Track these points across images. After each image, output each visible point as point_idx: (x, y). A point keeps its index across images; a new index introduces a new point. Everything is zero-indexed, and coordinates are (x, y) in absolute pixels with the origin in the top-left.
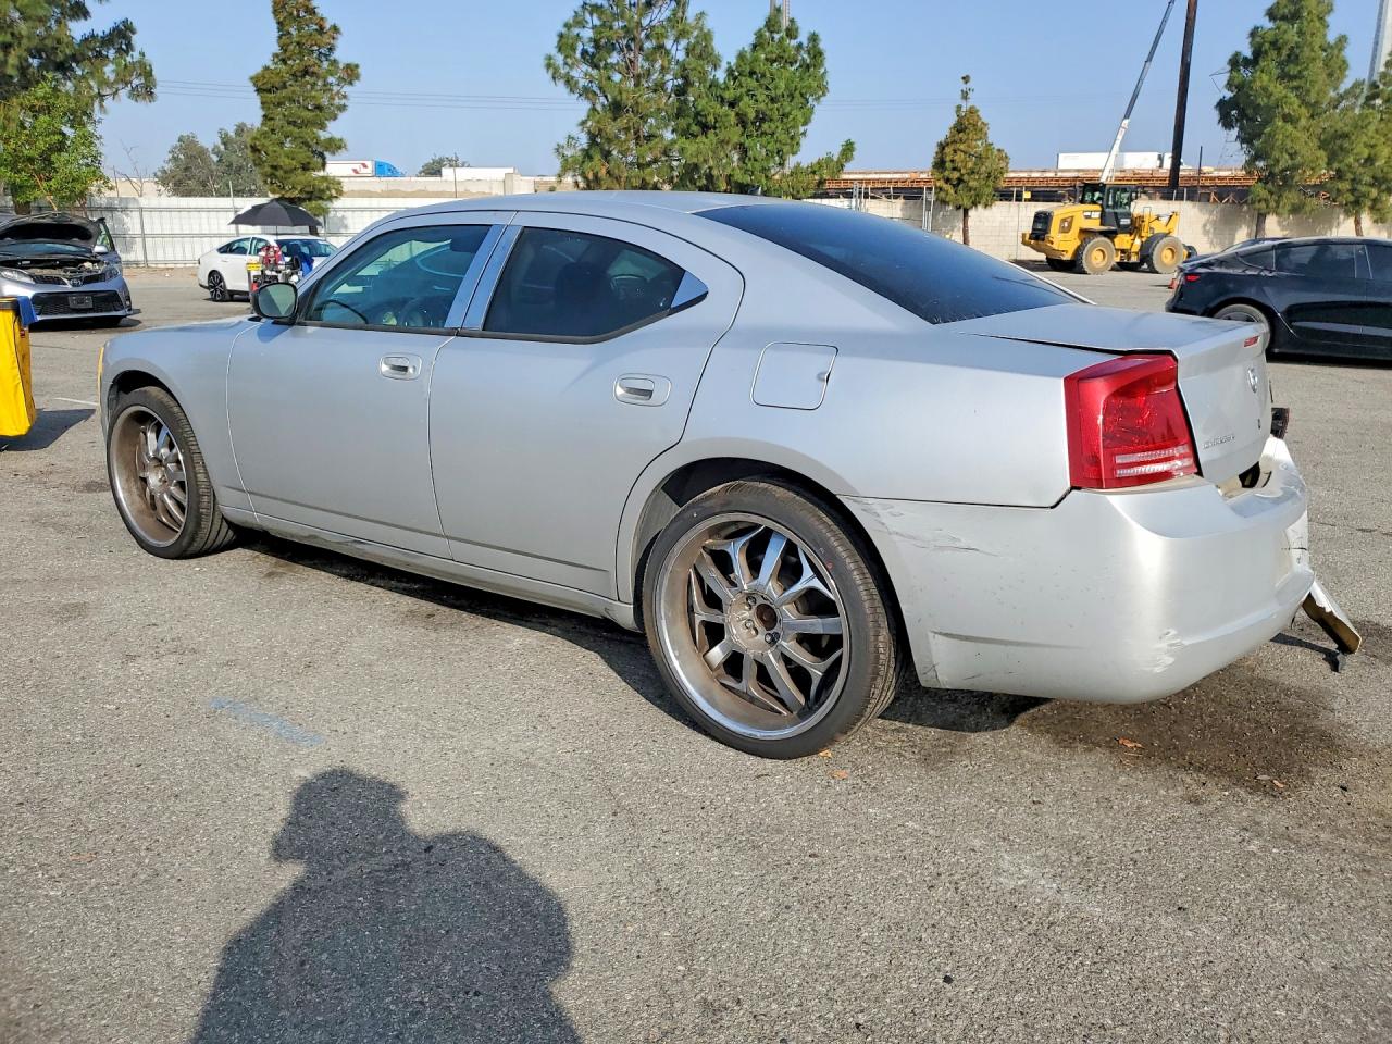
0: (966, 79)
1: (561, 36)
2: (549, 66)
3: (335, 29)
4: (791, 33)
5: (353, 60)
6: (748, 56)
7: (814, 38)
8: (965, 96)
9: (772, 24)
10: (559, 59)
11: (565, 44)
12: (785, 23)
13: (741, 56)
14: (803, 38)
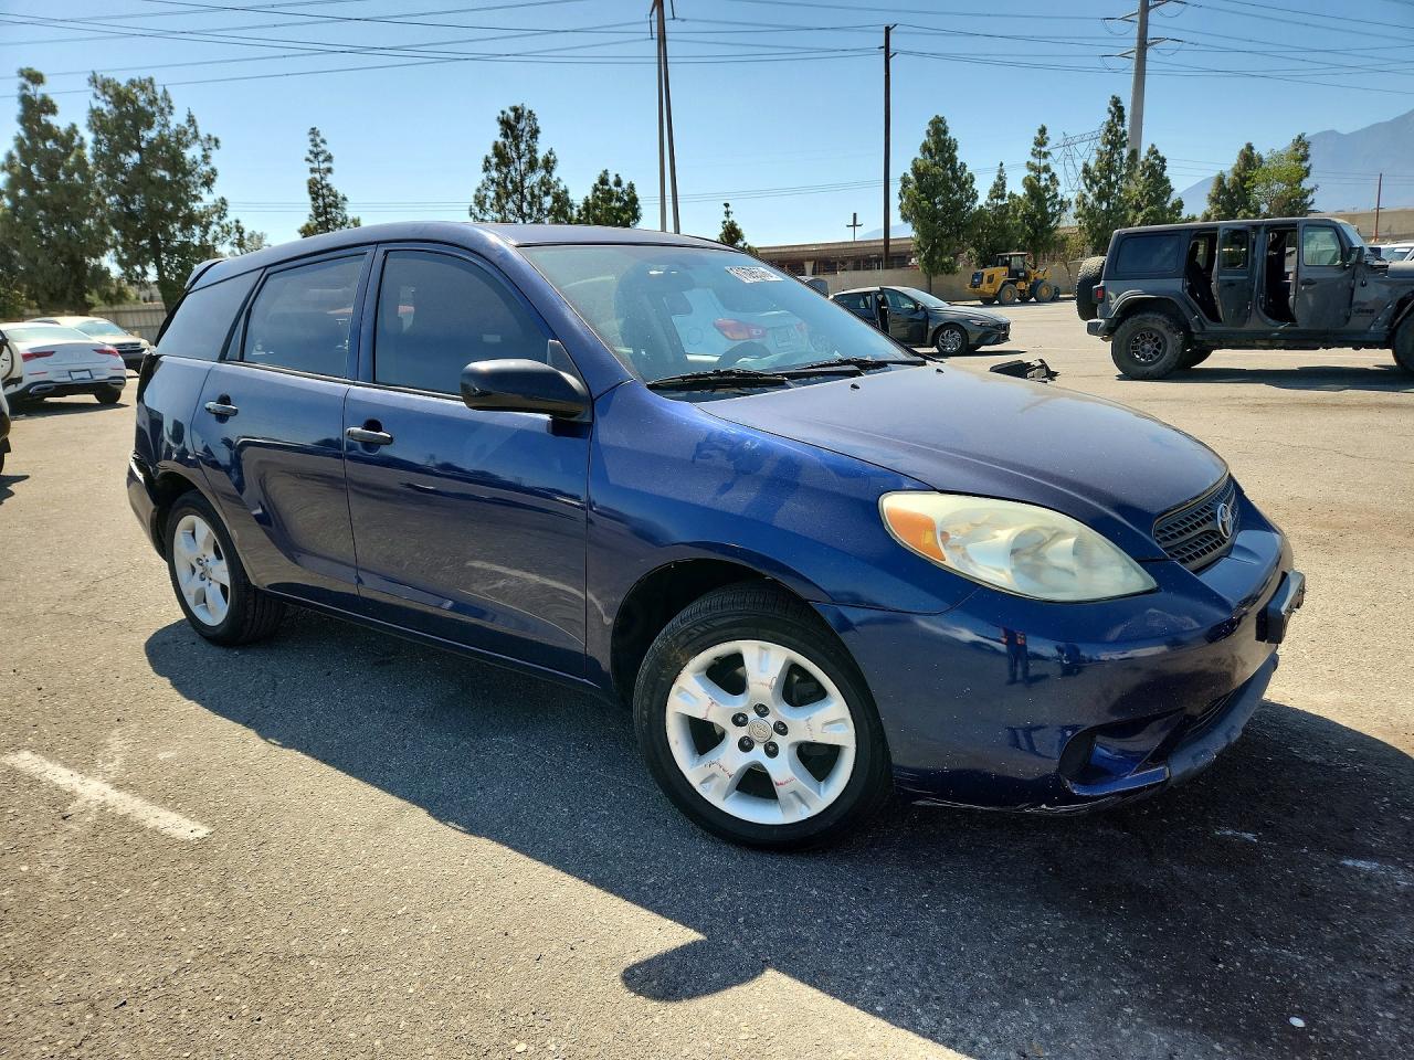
0: (727, 205)
1: (476, 197)
2: (471, 214)
3: (344, 199)
4: (618, 183)
5: (356, 217)
6: (591, 201)
7: (631, 186)
8: (727, 213)
9: (604, 181)
10: (477, 210)
11: (480, 202)
12: (612, 179)
13: (587, 202)
14: (625, 185)
